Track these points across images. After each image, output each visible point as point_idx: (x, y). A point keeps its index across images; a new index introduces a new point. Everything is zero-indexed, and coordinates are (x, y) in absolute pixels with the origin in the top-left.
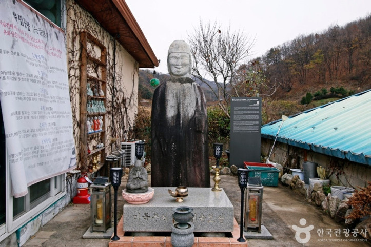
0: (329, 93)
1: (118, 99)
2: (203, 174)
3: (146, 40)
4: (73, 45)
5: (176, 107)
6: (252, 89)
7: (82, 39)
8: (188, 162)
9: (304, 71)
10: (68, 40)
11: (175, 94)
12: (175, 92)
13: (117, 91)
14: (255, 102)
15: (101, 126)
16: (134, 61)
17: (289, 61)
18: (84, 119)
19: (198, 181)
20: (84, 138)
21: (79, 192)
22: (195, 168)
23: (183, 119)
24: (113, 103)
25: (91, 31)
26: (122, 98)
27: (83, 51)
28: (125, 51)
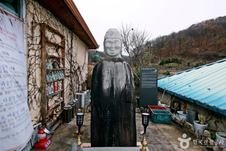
0: (171, 60)
1: (75, 67)
2: (132, 135)
3: (91, 33)
4: (33, 32)
5: (110, 81)
6: (147, 61)
7: (42, 29)
8: (120, 126)
9: (161, 51)
10: (27, 28)
11: (110, 71)
12: (109, 69)
13: (74, 63)
14: (154, 70)
15: (61, 87)
16: (86, 45)
17: (155, 47)
18: (44, 86)
19: (128, 141)
20: (44, 99)
21: (39, 140)
22: (125, 131)
23: (116, 91)
24: (71, 70)
25: (51, 24)
26: (77, 66)
27: (43, 37)
28: (80, 40)
